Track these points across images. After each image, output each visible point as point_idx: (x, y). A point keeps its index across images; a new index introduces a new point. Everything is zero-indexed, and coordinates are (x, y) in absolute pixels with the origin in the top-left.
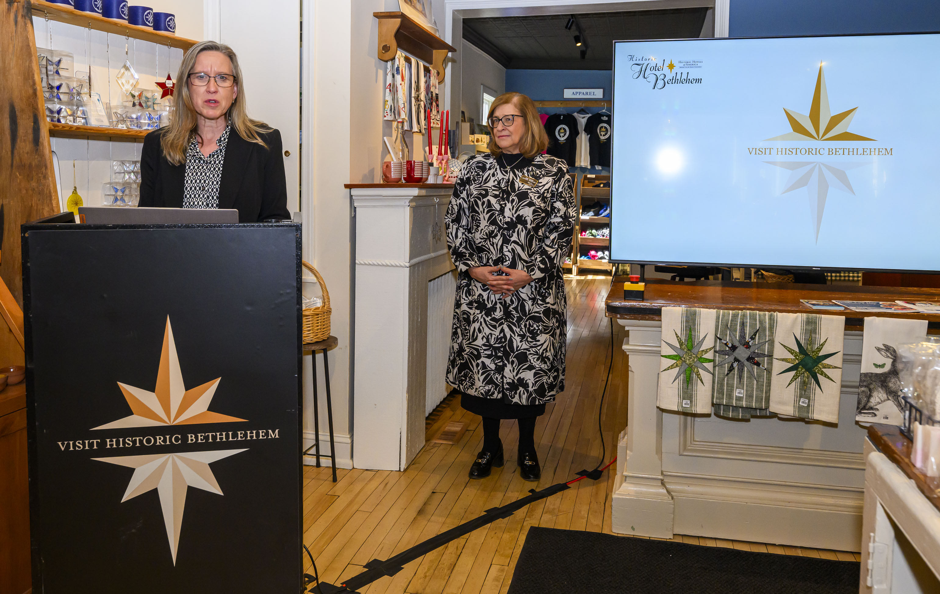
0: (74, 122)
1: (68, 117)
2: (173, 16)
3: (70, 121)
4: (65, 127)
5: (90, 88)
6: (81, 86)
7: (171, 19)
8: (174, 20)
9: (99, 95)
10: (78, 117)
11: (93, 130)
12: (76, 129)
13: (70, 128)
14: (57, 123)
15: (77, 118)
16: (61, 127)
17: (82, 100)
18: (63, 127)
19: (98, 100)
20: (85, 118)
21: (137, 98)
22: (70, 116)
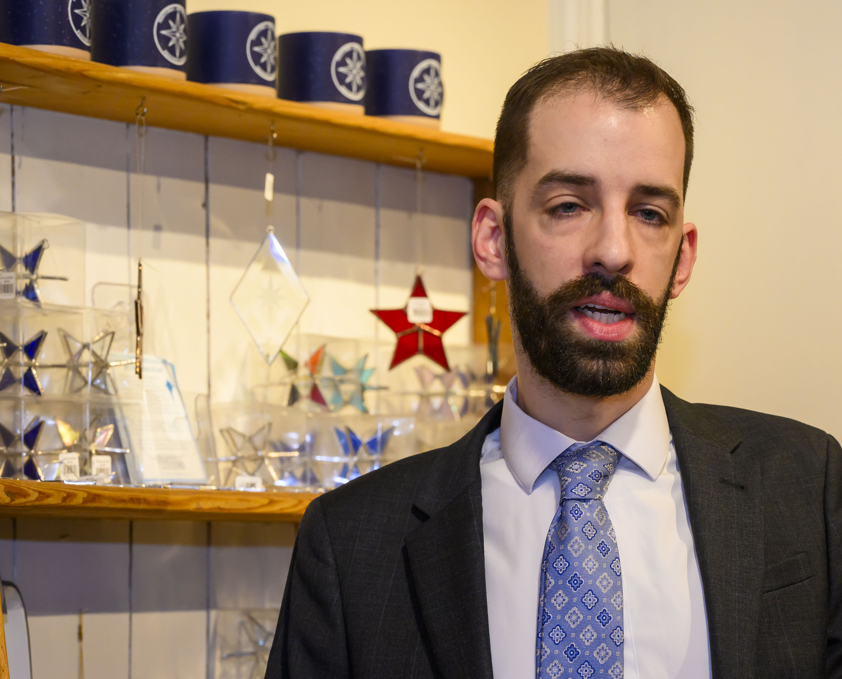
0: (83, 473)
1: (64, 455)
2: (436, 57)
3: (69, 469)
4: (48, 496)
5: (139, 345)
6: (108, 338)
7: (427, 71)
8: (437, 74)
9: (173, 367)
10: (98, 453)
11: (146, 501)
12: (85, 501)
13: (64, 499)
14: (23, 479)
15: (95, 458)
16: (34, 496)
17: (111, 390)
18: (43, 495)
19: (169, 386)
20: (122, 456)
21: (303, 371)
22: (70, 449)
